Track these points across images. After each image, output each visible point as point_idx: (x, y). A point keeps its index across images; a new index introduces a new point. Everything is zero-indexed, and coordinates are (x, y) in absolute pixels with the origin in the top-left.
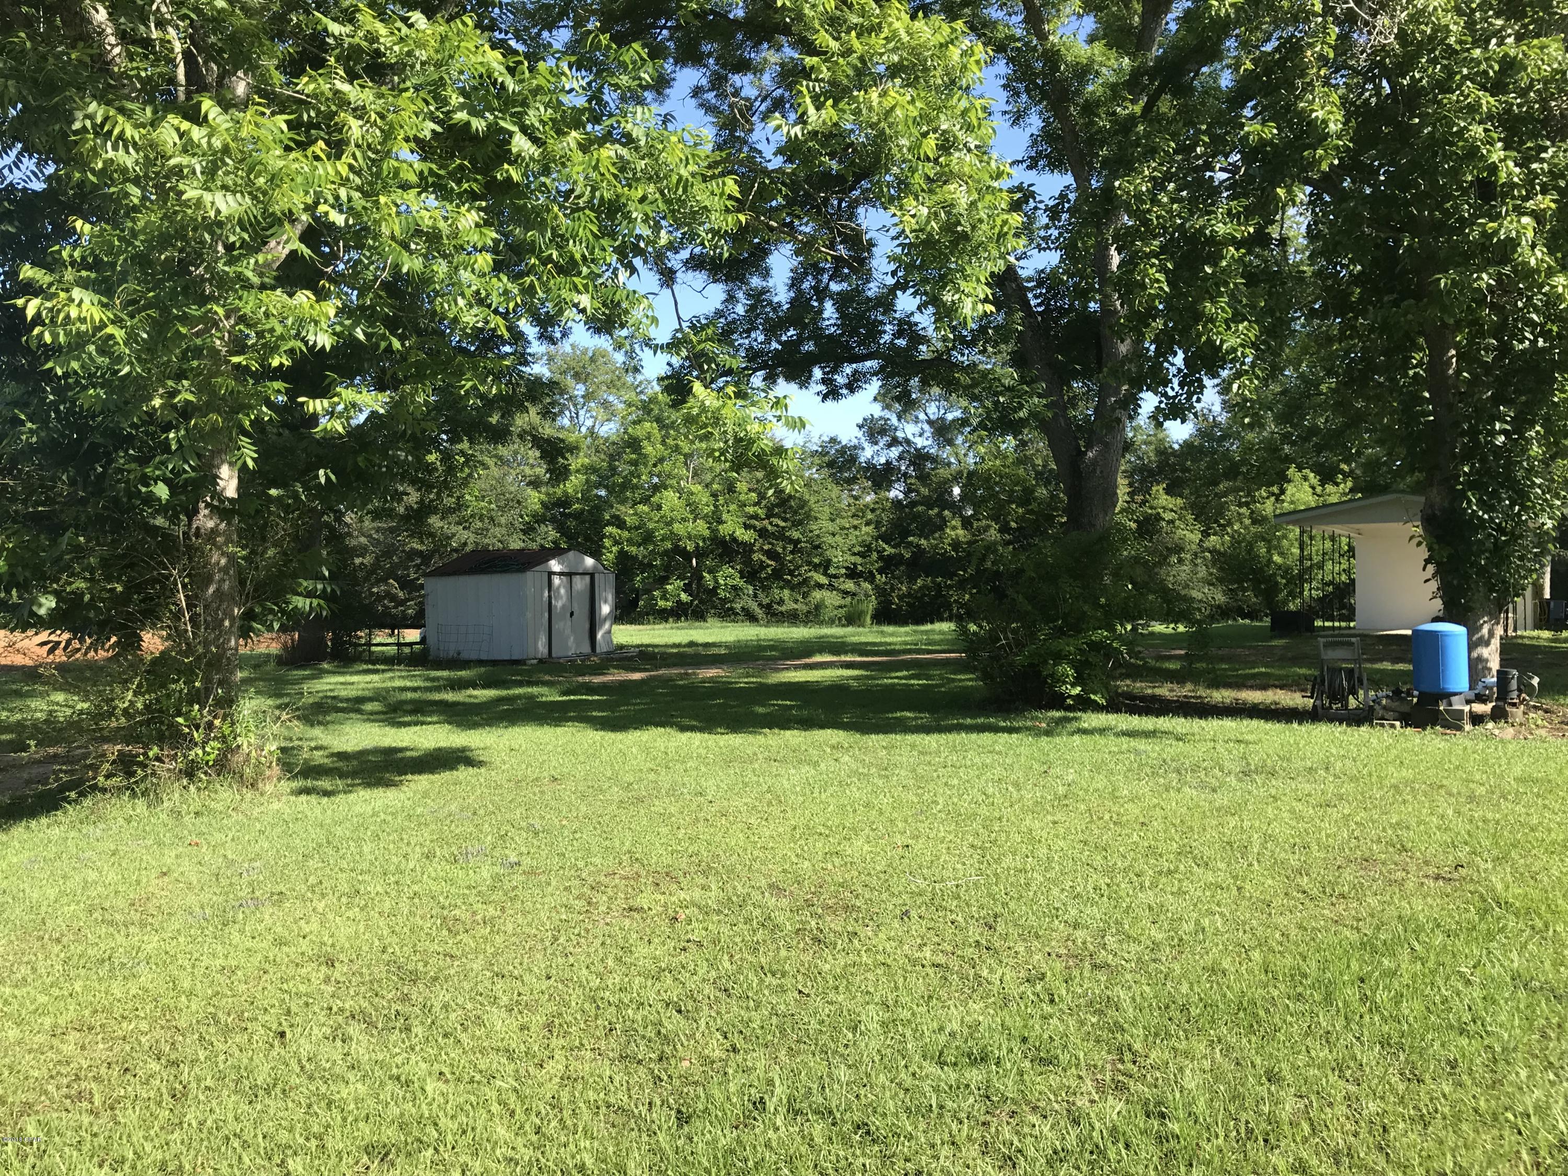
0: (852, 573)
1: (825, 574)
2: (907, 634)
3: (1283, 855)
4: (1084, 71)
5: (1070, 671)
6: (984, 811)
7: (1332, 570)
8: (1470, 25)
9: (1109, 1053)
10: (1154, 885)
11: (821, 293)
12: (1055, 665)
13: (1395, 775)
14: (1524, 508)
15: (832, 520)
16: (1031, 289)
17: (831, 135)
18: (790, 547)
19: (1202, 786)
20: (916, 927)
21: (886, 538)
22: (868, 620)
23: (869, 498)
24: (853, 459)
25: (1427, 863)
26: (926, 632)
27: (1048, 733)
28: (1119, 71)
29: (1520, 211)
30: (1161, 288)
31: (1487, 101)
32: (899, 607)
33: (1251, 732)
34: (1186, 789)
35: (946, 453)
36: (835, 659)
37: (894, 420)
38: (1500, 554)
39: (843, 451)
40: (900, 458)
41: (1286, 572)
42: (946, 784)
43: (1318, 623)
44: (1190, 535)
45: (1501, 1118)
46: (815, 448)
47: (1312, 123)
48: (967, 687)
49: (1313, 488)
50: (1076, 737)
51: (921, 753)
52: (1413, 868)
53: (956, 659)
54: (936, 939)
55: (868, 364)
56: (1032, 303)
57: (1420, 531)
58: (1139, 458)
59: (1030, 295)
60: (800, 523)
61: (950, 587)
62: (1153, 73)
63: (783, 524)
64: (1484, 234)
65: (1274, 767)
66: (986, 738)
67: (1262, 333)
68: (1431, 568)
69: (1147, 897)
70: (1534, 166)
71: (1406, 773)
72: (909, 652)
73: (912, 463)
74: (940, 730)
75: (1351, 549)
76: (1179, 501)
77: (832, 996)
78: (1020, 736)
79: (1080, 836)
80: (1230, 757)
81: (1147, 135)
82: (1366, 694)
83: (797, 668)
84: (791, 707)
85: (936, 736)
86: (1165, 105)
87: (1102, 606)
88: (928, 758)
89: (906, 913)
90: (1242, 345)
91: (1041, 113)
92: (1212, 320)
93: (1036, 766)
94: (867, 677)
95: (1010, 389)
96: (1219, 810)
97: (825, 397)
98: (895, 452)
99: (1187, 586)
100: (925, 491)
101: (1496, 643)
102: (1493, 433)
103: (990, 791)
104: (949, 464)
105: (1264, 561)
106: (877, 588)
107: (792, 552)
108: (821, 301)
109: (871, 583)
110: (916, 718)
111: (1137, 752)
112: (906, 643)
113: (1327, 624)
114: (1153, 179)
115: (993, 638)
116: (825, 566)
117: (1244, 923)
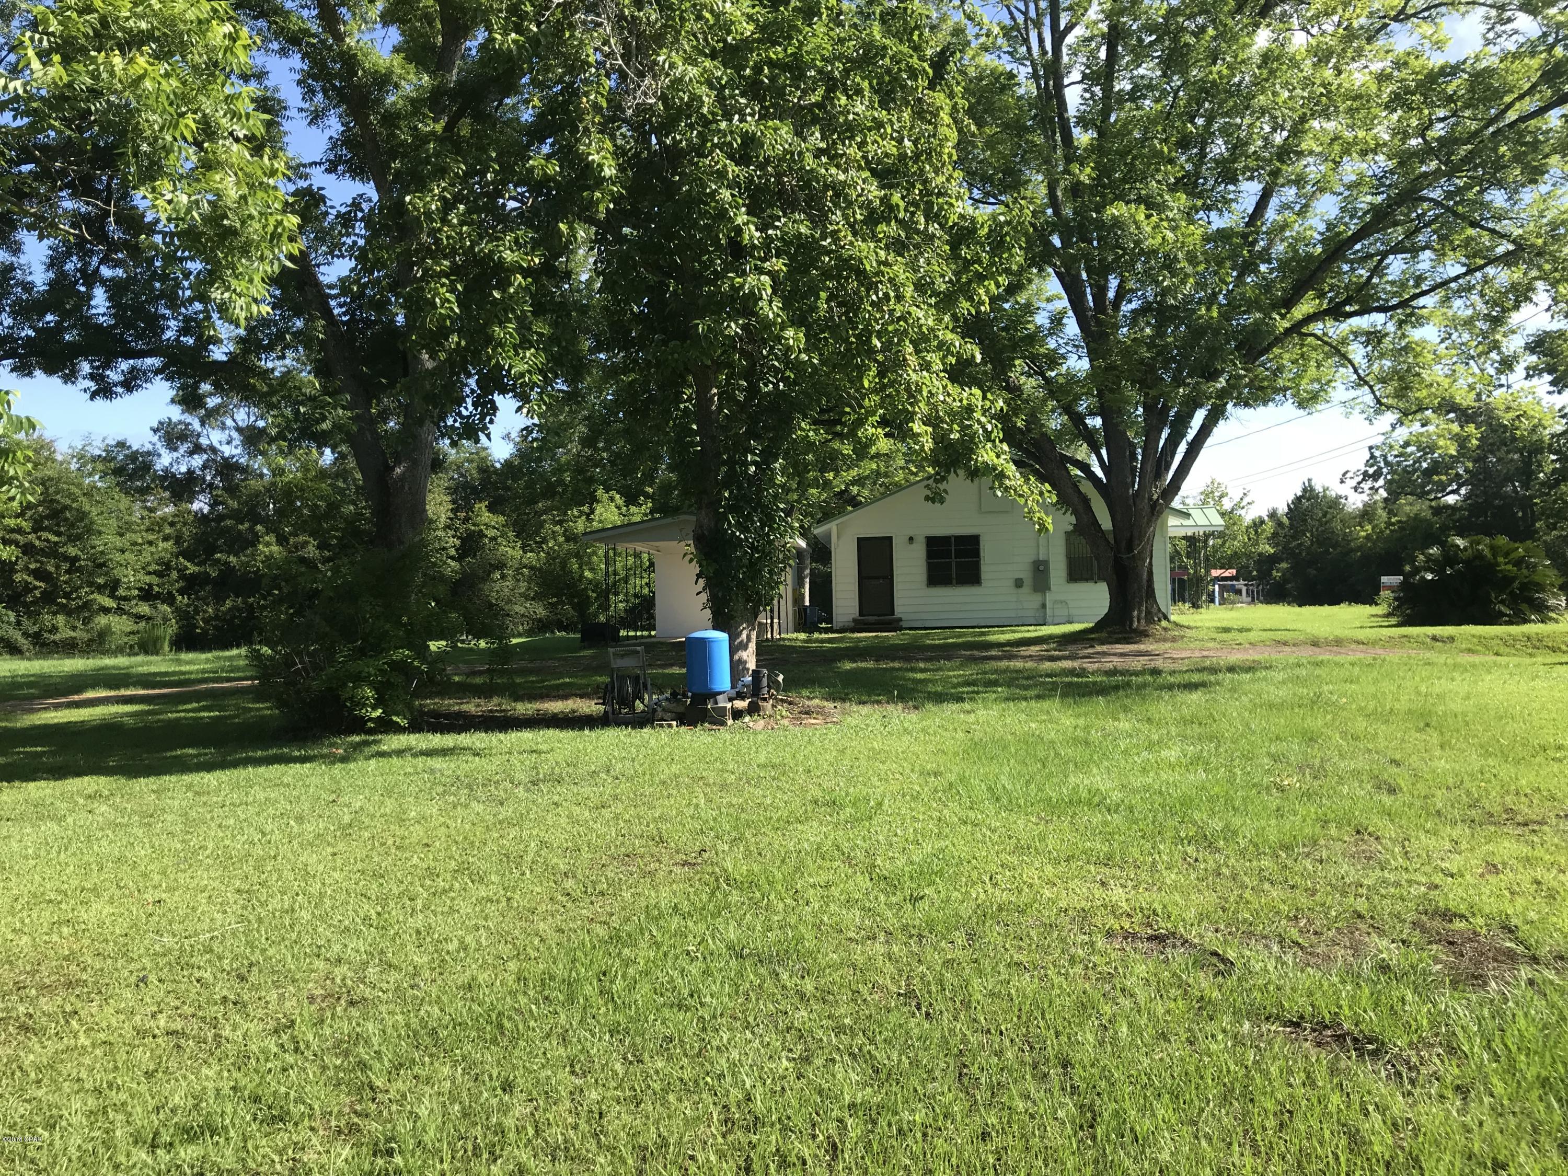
0: (147, 595)
1: (112, 596)
2: (207, 661)
3: (555, 860)
4: (384, 80)
5: (369, 693)
6: (258, 851)
7: (637, 584)
8: (720, 98)
9: (349, 1094)
10: (426, 907)
11: (91, 279)
12: (354, 688)
13: (666, 772)
14: (772, 529)
15: (121, 535)
16: (335, 297)
17: (62, 98)
18: (65, 566)
19: (491, 799)
20: (155, 991)
21: (187, 555)
22: (166, 648)
23: (169, 509)
24: (146, 467)
25: (678, 852)
26: (230, 658)
27: (344, 759)
28: (419, 88)
29: (760, 271)
30: (451, 309)
31: (733, 169)
32: (205, 632)
33: (545, 742)
34: (474, 804)
35: (258, 463)
36: (112, 693)
37: (196, 425)
38: (754, 569)
39: (134, 457)
40: (204, 467)
41: (596, 586)
42: (220, 826)
43: (623, 633)
44: (511, 551)
45: (702, 1084)
46: (97, 452)
47: (589, 165)
48: (263, 717)
49: (618, 508)
50: (373, 762)
51: (197, 793)
52: (665, 859)
53: (249, 687)
54: (177, 1003)
55: (149, 361)
56: (336, 312)
57: (692, 549)
58: (462, 475)
59: (333, 303)
60: (79, 537)
61: (264, 608)
62: (454, 94)
63: (54, 538)
64: (732, 287)
65: (560, 776)
66: (276, 770)
67: (548, 361)
68: (702, 582)
69: (418, 921)
70: (770, 232)
71: (675, 769)
72: (205, 681)
73: (218, 473)
74: (223, 765)
75: (652, 564)
76: (501, 519)
77: (33, 1092)
78: (313, 765)
79: (359, 866)
80: (521, 769)
81: (437, 155)
82: (650, 698)
83: (57, 707)
84: (43, 753)
85: (218, 773)
86: (465, 129)
87: (405, 625)
88: (204, 799)
89: (143, 980)
90: (529, 372)
91: (340, 116)
92: (501, 344)
93: (324, 796)
94: (148, 713)
95: (312, 399)
96: (501, 822)
97: (93, 396)
98: (197, 461)
99: (509, 601)
100: (234, 504)
101: (752, 646)
102: (746, 464)
103: (268, 829)
104: (262, 475)
105: (576, 576)
106: (177, 610)
107: (68, 572)
108: (90, 286)
109: (171, 604)
110: (199, 755)
111: (432, 771)
112: (204, 671)
113: (632, 633)
114: (442, 199)
115: (288, 663)
116: (112, 587)
117: (508, 933)
